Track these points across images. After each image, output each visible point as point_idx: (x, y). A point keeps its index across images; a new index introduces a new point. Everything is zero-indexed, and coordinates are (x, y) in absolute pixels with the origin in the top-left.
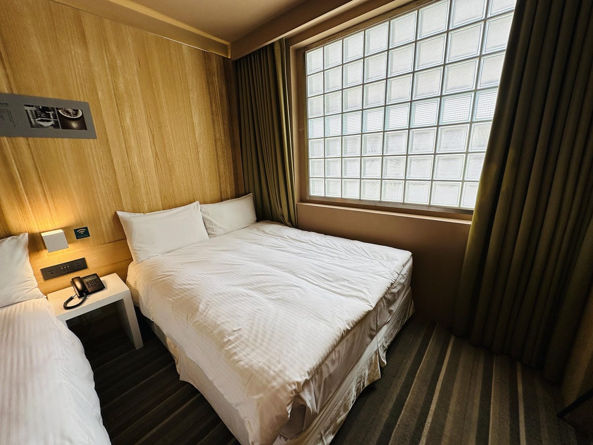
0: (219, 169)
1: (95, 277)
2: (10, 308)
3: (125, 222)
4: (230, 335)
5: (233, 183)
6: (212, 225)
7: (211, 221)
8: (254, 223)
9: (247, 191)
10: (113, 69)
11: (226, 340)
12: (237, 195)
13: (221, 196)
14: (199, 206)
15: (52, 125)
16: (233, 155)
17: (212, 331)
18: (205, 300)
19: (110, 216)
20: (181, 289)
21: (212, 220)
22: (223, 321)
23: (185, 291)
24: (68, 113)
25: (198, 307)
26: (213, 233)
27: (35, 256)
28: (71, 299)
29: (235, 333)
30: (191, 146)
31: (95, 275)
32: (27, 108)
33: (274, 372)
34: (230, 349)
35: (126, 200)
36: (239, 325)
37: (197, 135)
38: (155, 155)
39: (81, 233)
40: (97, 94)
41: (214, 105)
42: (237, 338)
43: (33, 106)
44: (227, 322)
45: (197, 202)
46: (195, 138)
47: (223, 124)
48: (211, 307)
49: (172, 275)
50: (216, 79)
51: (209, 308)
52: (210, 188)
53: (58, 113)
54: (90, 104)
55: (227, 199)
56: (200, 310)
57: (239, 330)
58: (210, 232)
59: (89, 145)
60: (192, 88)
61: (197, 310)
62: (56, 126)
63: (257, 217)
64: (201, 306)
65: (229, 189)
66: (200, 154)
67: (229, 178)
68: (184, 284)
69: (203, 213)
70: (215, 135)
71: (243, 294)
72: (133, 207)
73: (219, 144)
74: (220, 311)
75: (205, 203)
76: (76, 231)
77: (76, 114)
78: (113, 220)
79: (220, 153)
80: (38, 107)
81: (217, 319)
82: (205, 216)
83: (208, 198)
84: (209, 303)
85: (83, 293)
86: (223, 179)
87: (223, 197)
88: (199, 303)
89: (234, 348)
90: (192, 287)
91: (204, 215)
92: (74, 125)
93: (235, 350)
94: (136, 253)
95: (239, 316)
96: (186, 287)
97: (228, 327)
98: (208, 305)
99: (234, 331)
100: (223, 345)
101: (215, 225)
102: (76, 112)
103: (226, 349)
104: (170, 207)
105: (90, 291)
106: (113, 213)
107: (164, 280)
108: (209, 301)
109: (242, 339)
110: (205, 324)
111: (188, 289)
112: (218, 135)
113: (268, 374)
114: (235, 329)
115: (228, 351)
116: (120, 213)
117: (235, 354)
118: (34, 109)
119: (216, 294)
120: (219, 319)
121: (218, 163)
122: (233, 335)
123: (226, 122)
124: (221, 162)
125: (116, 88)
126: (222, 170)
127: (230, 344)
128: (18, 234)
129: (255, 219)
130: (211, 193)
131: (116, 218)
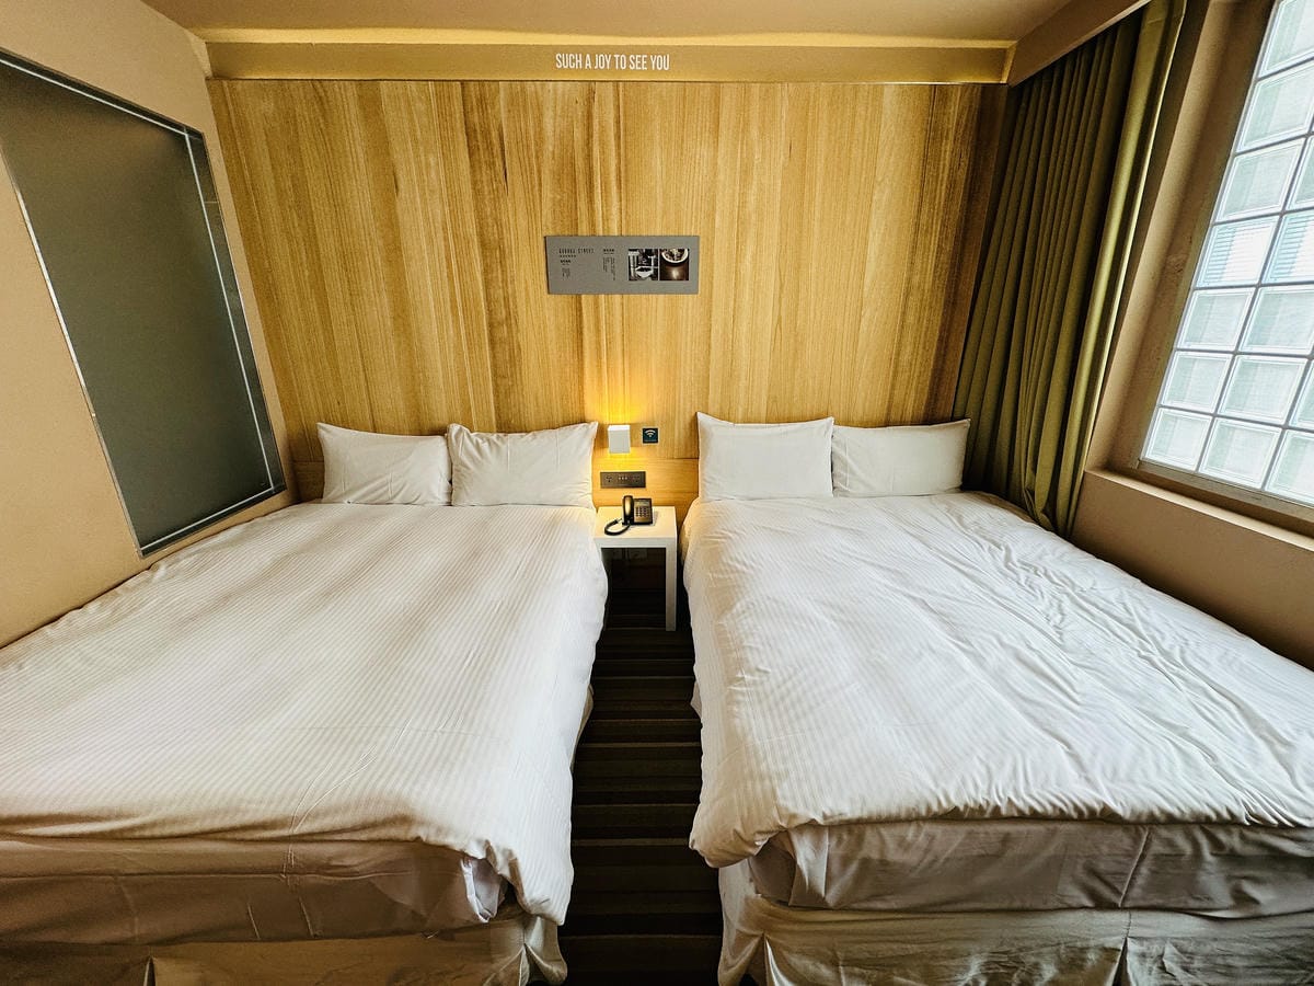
0: (898, 354)
1: (647, 504)
2: (562, 508)
3: (704, 432)
4: (750, 672)
5: (927, 390)
6: (846, 471)
7: (846, 464)
8: (948, 491)
9: (958, 413)
10: (746, 172)
11: (740, 675)
12: (929, 418)
13: (888, 414)
14: (832, 427)
15: (651, 276)
16: (943, 325)
17: (731, 651)
18: (748, 599)
19: (688, 418)
20: (729, 566)
21: (849, 461)
22: (753, 645)
23: (732, 572)
24: (672, 255)
25: (735, 604)
26: (843, 487)
27: (599, 453)
28: (616, 522)
29: (757, 673)
30: (848, 304)
31: (650, 500)
32: (631, 254)
33: (768, 767)
34: (737, 692)
35: (714, 397)
36: (770, 666)
37: (868, 281)
38: (775, 322)
39: (650, 437)
40: (714, 219)
41: (925, 208)
42: (755, 683)
43: (635, 250)
44: (757, 649)
45: (831, 419)
46: (861, 287)
47: (940, 249)
48: (751, 615)
49: (730, 538)
50: (948, 147)
51: (746, 614)
52: (869, 394)
53: (661, 256)
54: (701, 240)
55: (902, 423)
56: (734, 611)
57: (766, 672)
58: (837, 483)
59: (687, 304)
60: (883, 180)
61: (731, 608)
62: (653, 277)
63: (963, 480)
64: (738, 605)
65: (912, 402)
66: (863, 320)
67: (919, 377)
68: (737, 560)
69: (836, 442)
70: (909, 280)
71: (813, 619)
72: (721, 408)
73: (914, 301)
74: (759, 627)
75: (847, 423)
76: (644, 430)
77: (680, 257)
78: (691, 425)
79: (911, 319)
80: (640, 251)
81: (747, 637)
82: (839, 451)
83: (859, 413)
84: (751, 606)
85: (629, 520)
86: (902, 378)
87: (893, 417)
88: (739, 600)
89: (742, 694)
90: (745, 569)
91: (835, 447)
92: (675, 273)
93: (740, 698)
94: (704, 486)
95: (779, 652)
96: (737, 565)
97: (753, 659)
98: (748, 608)
99: (758, 670)
100: (732, 680)
101: (853, 473)
102: (682, 251)
103: (732, 688)
104: (778, 421)
105: (635, 521)
106: (693, 414)
107: (717, 543)
108: (753, 604)
109: (760, 689)
110: (729, 635)
111: (738, 571)
112: (916, 279)
113: (758, 764)
114: (761, 667)
115: (732, 693)
116: (701, 416)
117: (738, 702)
118: (637, 253)
119: (769, 598)
120: (751, 639)
121: (900, 342)
122: (752, 675)
123: (948, 247)
124: (909, 339)
125: (743, 205)
126: (906, 357)
127: (740, 685)
128: (589, 422)
129: (958, 482)
130: (867, 404)
131: (695, 421)
